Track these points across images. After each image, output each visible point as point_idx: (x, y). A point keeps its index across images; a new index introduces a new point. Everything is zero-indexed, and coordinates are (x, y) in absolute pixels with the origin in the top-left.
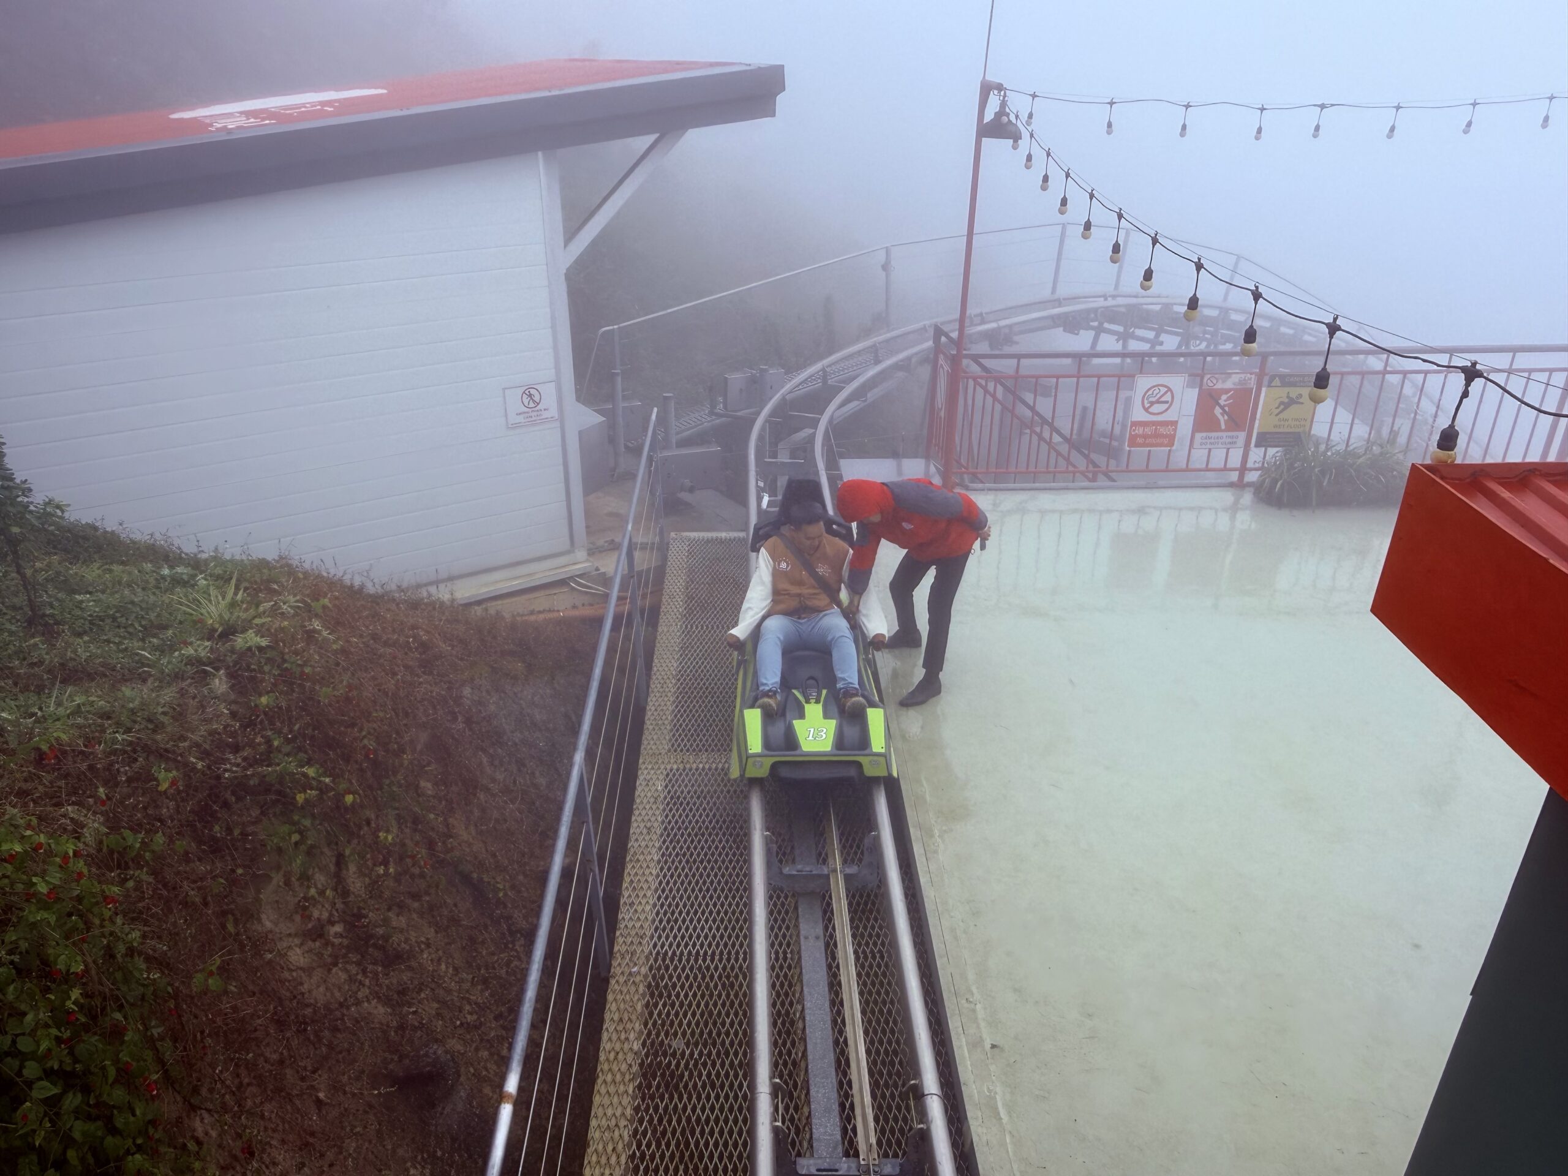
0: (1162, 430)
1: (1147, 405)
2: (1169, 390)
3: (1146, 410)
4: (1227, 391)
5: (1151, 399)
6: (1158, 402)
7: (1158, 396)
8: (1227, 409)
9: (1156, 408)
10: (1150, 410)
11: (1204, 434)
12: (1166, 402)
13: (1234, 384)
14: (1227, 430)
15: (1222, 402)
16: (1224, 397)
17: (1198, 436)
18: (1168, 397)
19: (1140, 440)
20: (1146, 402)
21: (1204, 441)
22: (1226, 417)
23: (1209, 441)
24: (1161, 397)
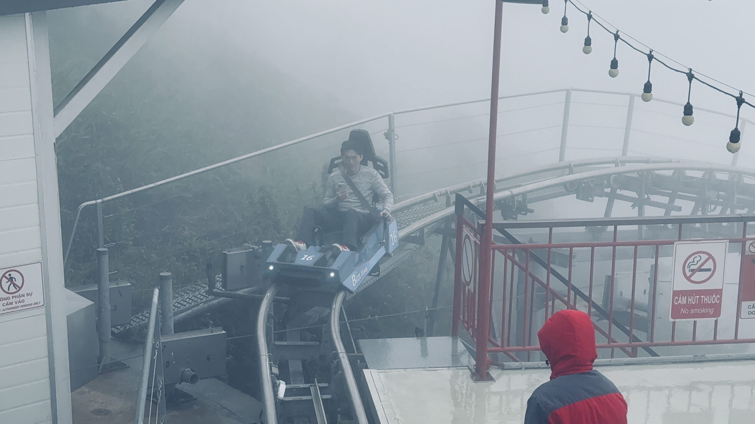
0: (706, 299)
1: (688, 274)
2: (710, 257)
3: (688, 278)
5: (692, 267)
6: (700, 270)
7: (700, 263)
9: (699, 276)
10: (692, 278)
11: (751, 303)
12: (709, 270)
17: (745, 304)
18: (709, 265)
19: (684, 311)
20: (687, 270)
21: (751, 310)
24: (702, 265)
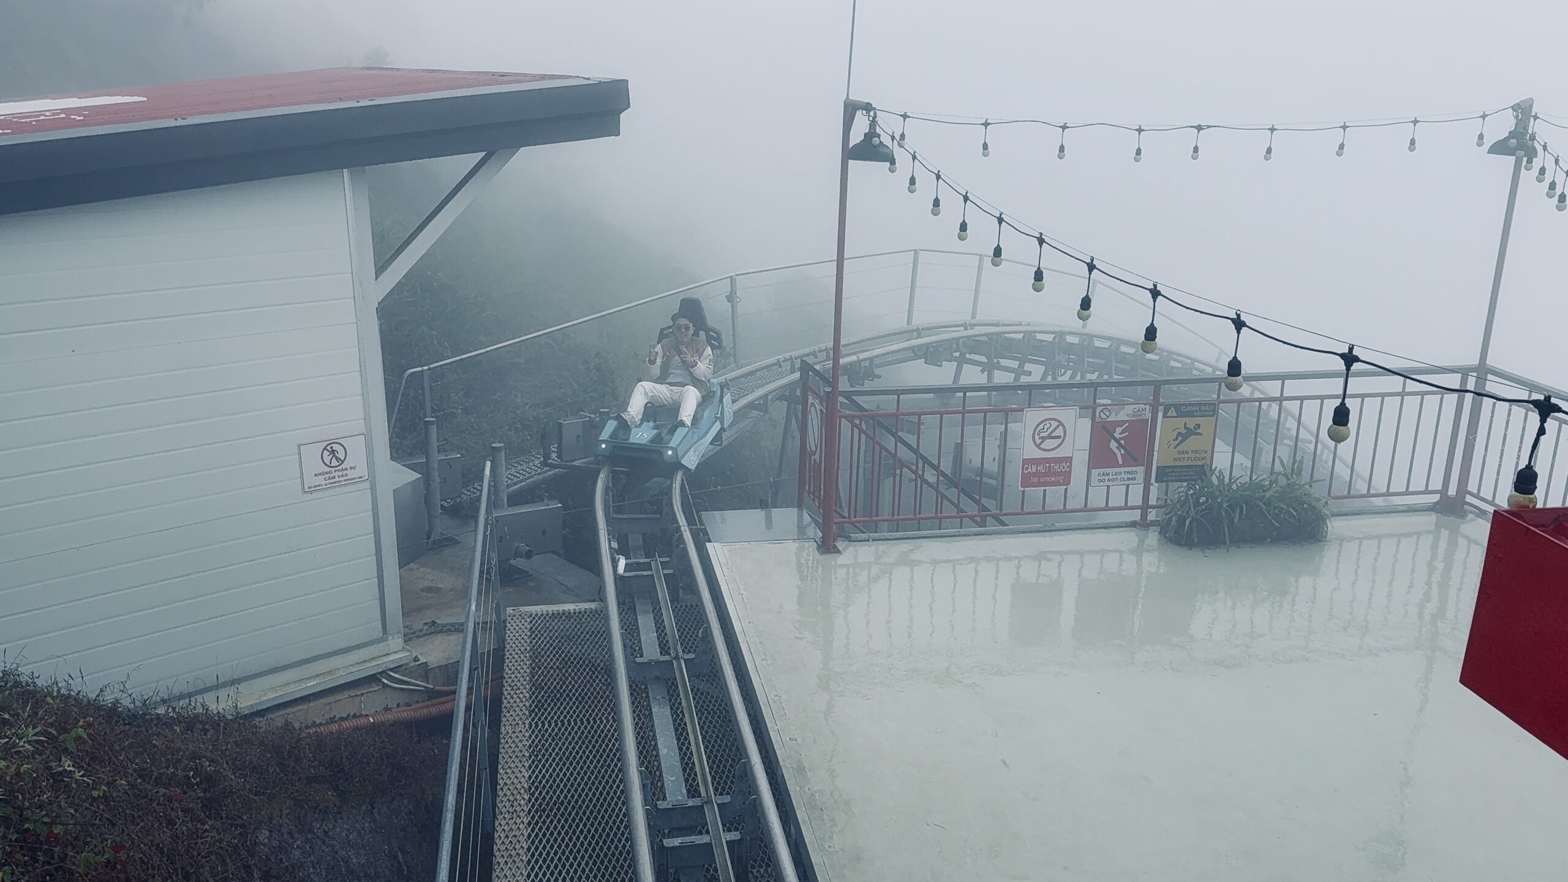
0: (1056, 467)
1: (1038, 441)
3: (1038, 446)
4: (1121, 423)
8: (1122, 442)
9: (1049, 444)
11: (1101, 471)
13: (1128, 415)
14: (1123, 466)
15: (1117, 435)
16: (1119, 430)
17: (1095, 472)
19: (1033, 479)
20: (1037, 437)
21: (1101, 478)
22: (1123, 452)
23: (1107, 478)
24: (1053, 432)
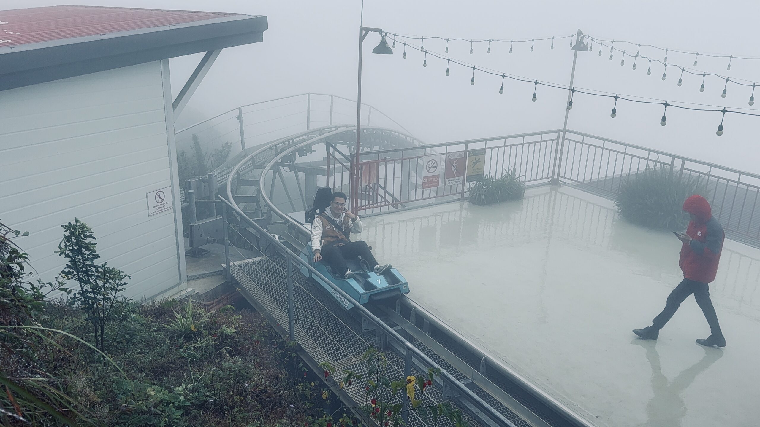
0: (434, 179)
1: (428, 169)
3: (428, 171)
4: (455, 160)
8: (456, 167)
9: (432, 170)
11: (449, 179)
13: (458, 156)
14: (456, 177)
15: (454, 165)
17: (447, 180)
19: (427, 185)
20: (428, 167)
22: (456, 171)
23: (451, 182)
24: (433, 165)
